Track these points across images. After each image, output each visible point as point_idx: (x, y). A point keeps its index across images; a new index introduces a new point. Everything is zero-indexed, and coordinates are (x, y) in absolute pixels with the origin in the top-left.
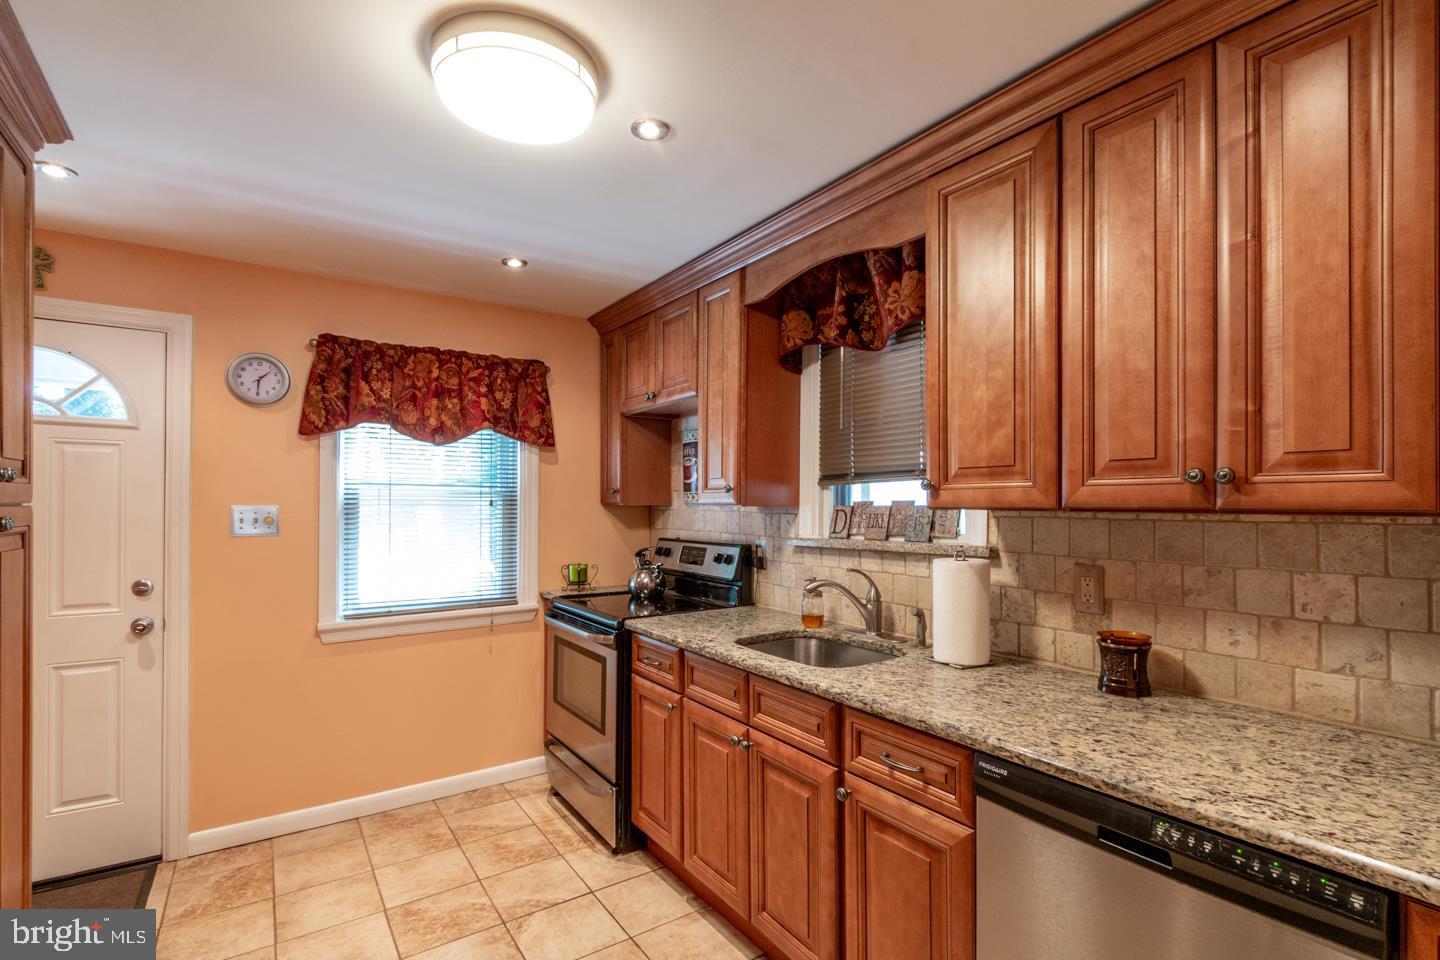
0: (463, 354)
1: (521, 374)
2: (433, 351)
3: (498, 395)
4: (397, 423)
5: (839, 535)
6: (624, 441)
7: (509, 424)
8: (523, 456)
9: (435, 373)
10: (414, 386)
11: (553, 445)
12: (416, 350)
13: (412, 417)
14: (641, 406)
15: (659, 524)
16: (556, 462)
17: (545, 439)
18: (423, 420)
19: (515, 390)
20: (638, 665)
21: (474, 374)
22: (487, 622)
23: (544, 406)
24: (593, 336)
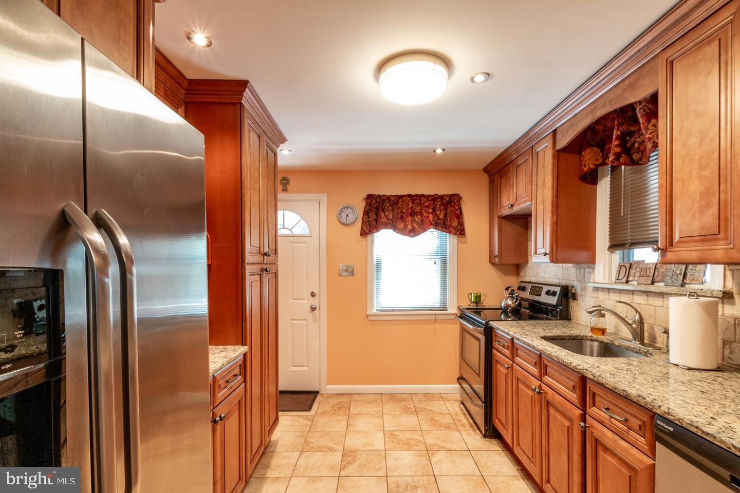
0: (422, 195)
1: (448, 202)
2: (410, 196)
3: (438, 212)
4: (395, 228)
5: (620, 281)
6: (500, 230)
7: (442, 225)
8: (450, 240)
9: (410, 205)
10: (402, 212)
11: (464, 234)
12: (402, 196)
13: (401, 226)
14: (506, 211)
15: (522, 274)
16: (466, 242)
17: (460, 231)
18: (406, 226)
19: (446, 209)
20: (496, 344)
21: (427, 204)
22: (433, 317)
23: (459, 216)
24: (486, 176)
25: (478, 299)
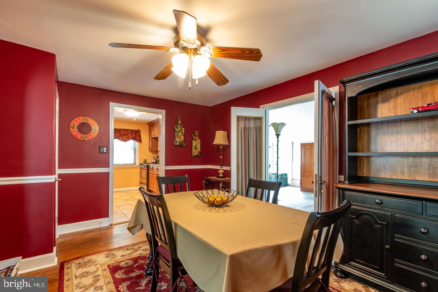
0: (128, 129)
1: (137, 132)
2: (124, 129)
3: (133, 135)
4: (119, 139)
6: (152, 141)
7: (135, 139)
8: (137, 143)
9: (124, 132)
10: (121, 134)
11: (141, 142)
12: (122, 129)
13: (121, 138)
14: (153, 137)
15: (158, 154)
16: (142, 144)
17: (140, 141)
18: (123, 138)
19: (136, 134)
20: (149, 169)
21: (130, 132)
22: (131, 167)
23: (140, 136)
24: (148, 126)
25: (145, 161)
